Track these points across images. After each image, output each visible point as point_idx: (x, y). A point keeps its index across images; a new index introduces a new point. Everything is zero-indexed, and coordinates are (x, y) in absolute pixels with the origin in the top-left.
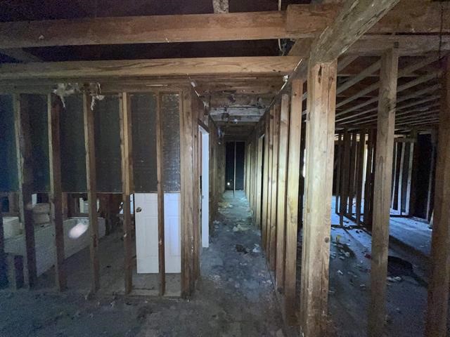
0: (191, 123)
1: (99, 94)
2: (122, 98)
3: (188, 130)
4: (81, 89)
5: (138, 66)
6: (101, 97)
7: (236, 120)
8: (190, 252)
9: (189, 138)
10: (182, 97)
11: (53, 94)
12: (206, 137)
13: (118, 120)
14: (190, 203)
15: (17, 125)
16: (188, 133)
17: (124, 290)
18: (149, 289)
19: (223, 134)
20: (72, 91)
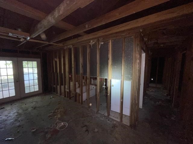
0: (139, 49)
1: (102, 42)
2: (109, 42)
3: (137, 52)
4: (97, 41)
5: (117, 28)
6: (103, 43)
7: (162, 45)
8: (135, 108)
9: (138, 56)
10: (135, 37)
11: (89, 44)
12: (144, 55)
13: (108, 51)
14: (136, 86)
15: (80, 55)
16: (137, 54)
17: (107, 115)
18: (116, 118)
19: (152, 53)
20: (94, 43)
